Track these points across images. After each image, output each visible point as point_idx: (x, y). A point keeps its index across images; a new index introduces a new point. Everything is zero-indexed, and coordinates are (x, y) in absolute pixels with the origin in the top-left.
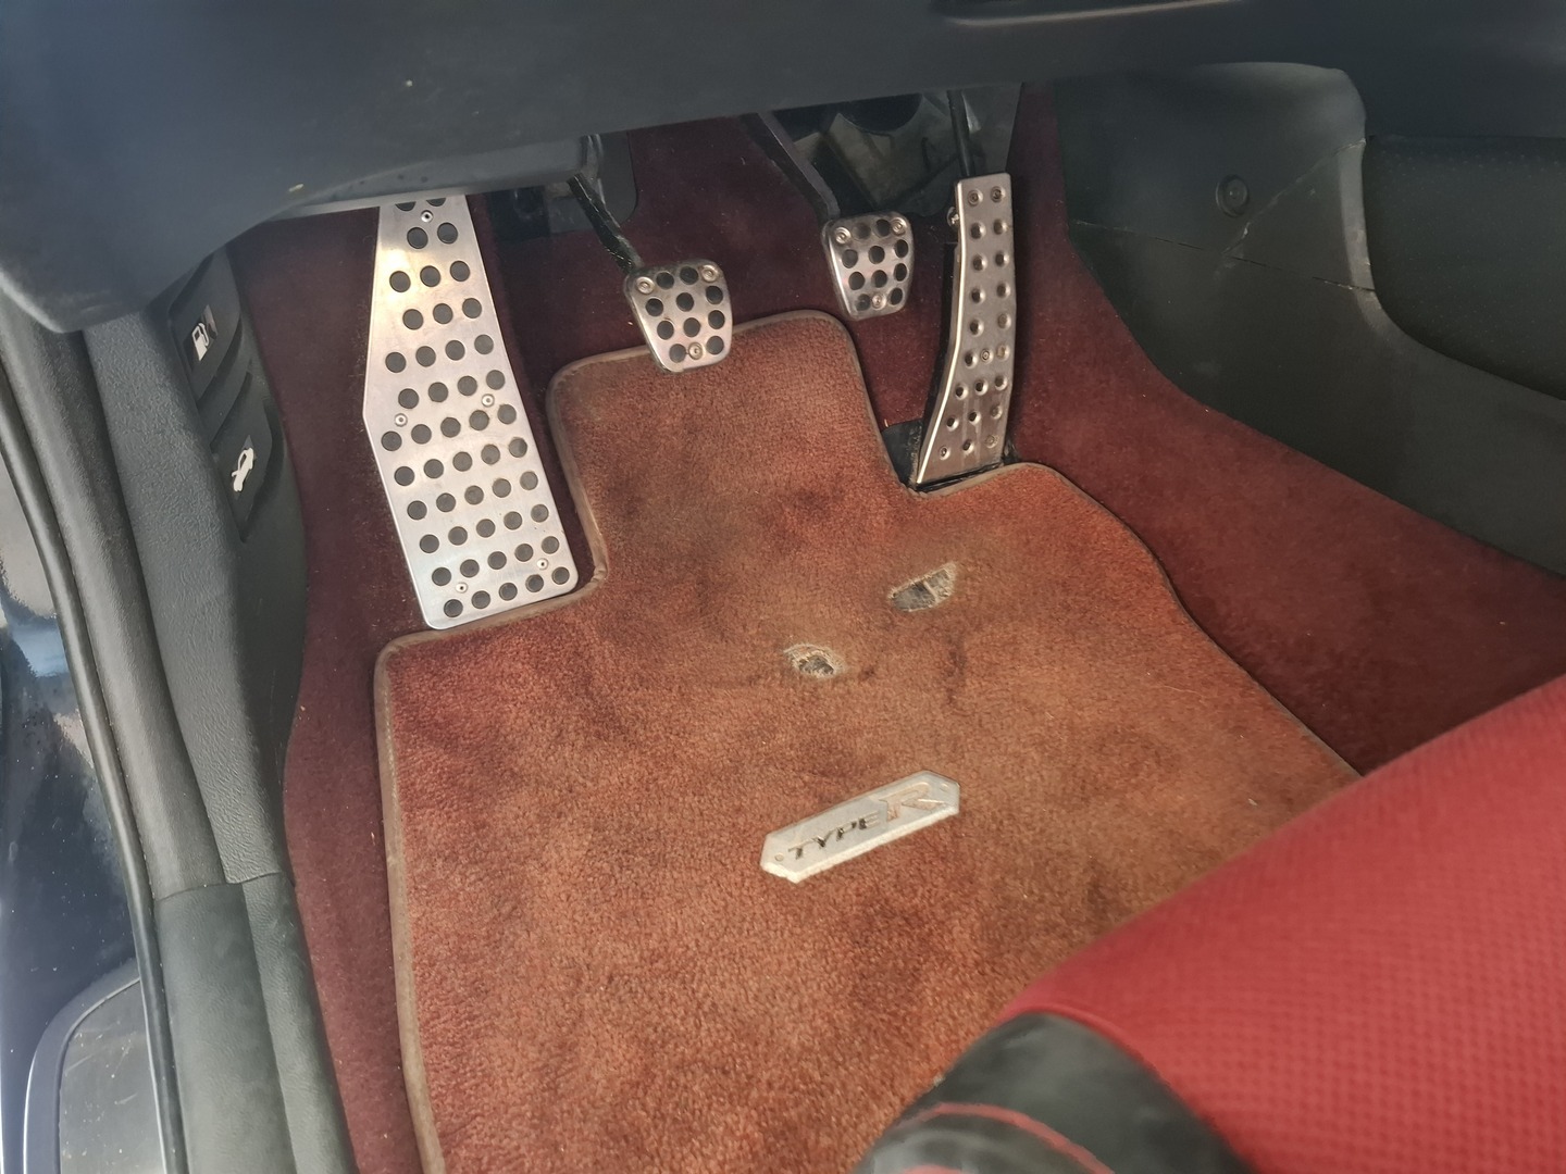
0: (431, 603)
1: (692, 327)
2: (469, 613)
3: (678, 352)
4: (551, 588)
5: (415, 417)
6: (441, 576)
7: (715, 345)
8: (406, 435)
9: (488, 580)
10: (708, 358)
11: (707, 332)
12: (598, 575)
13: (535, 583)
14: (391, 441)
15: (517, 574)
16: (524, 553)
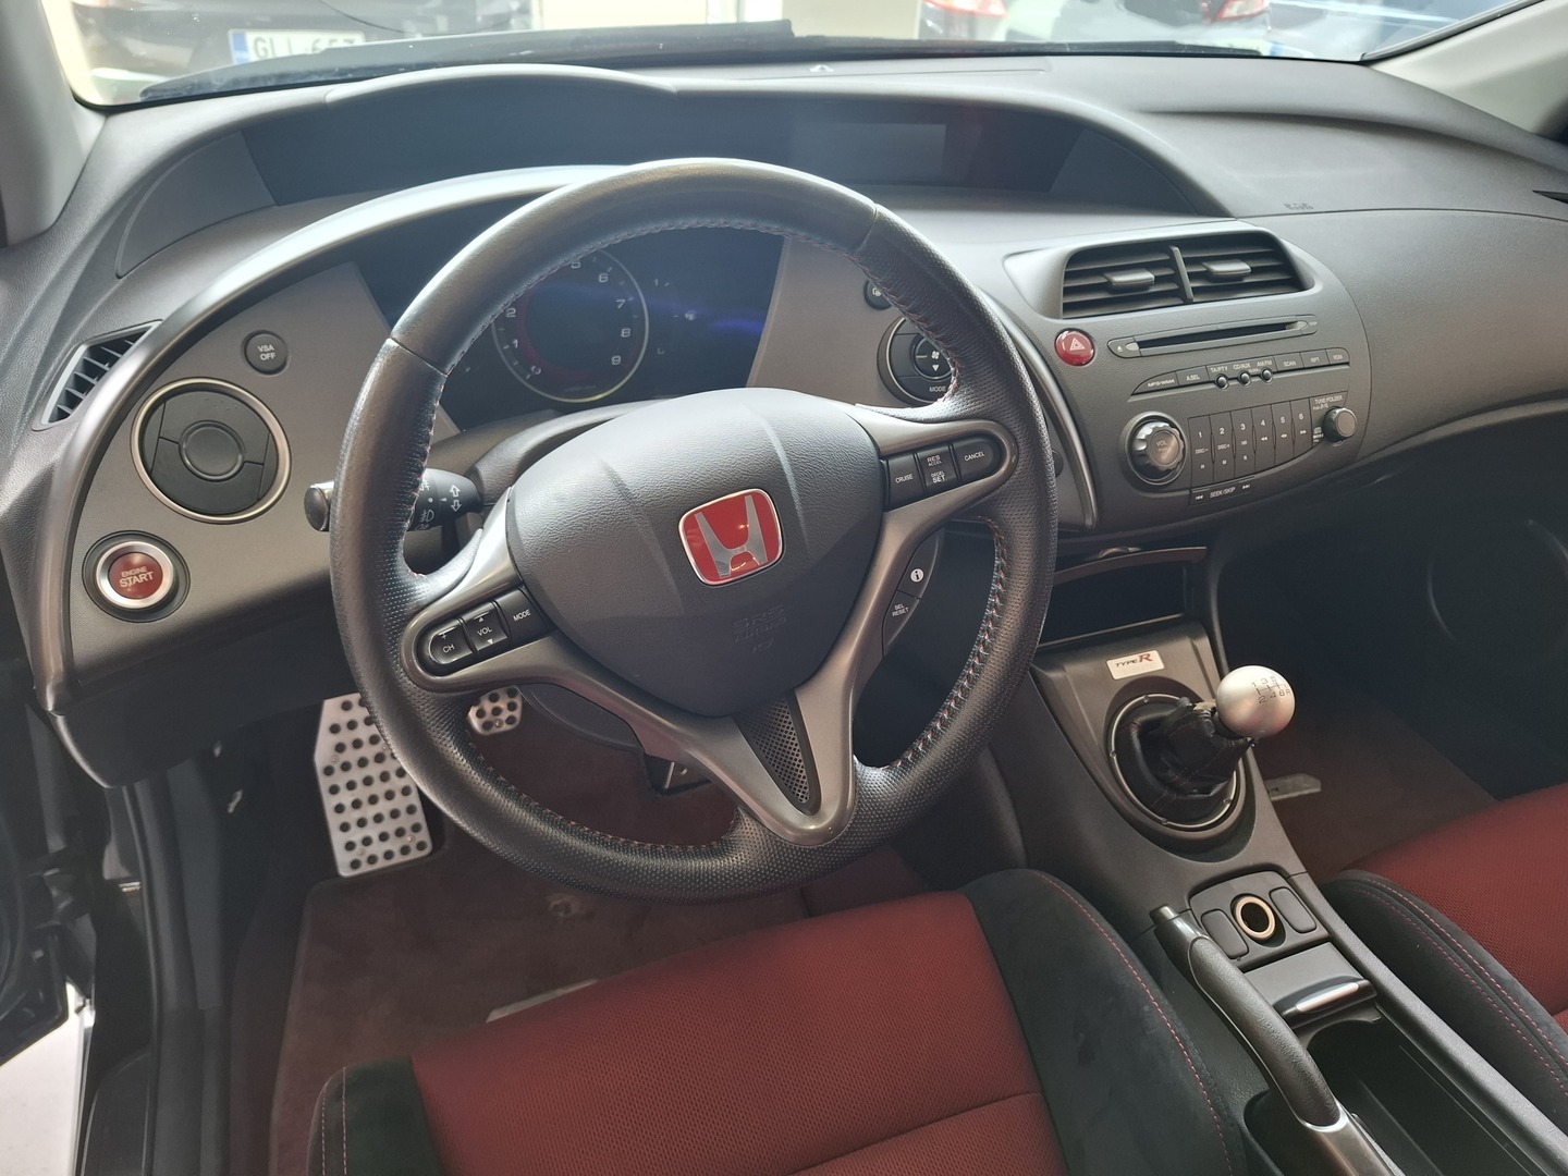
0: (343, 859)
1: (497, 711)
2: (365, 868)
3: (487, 725)
4: (415, 854)
5: (344, 757)
6: (350, 846)
7: (510, 720)
8: (337, 767)
9: (378, 848)
10: (506, 727)
11: (505, 715)
12: (446, 847)
13: (405, 850)
14: (329, 771)
15: (394, 845)
16: (400, 833)
